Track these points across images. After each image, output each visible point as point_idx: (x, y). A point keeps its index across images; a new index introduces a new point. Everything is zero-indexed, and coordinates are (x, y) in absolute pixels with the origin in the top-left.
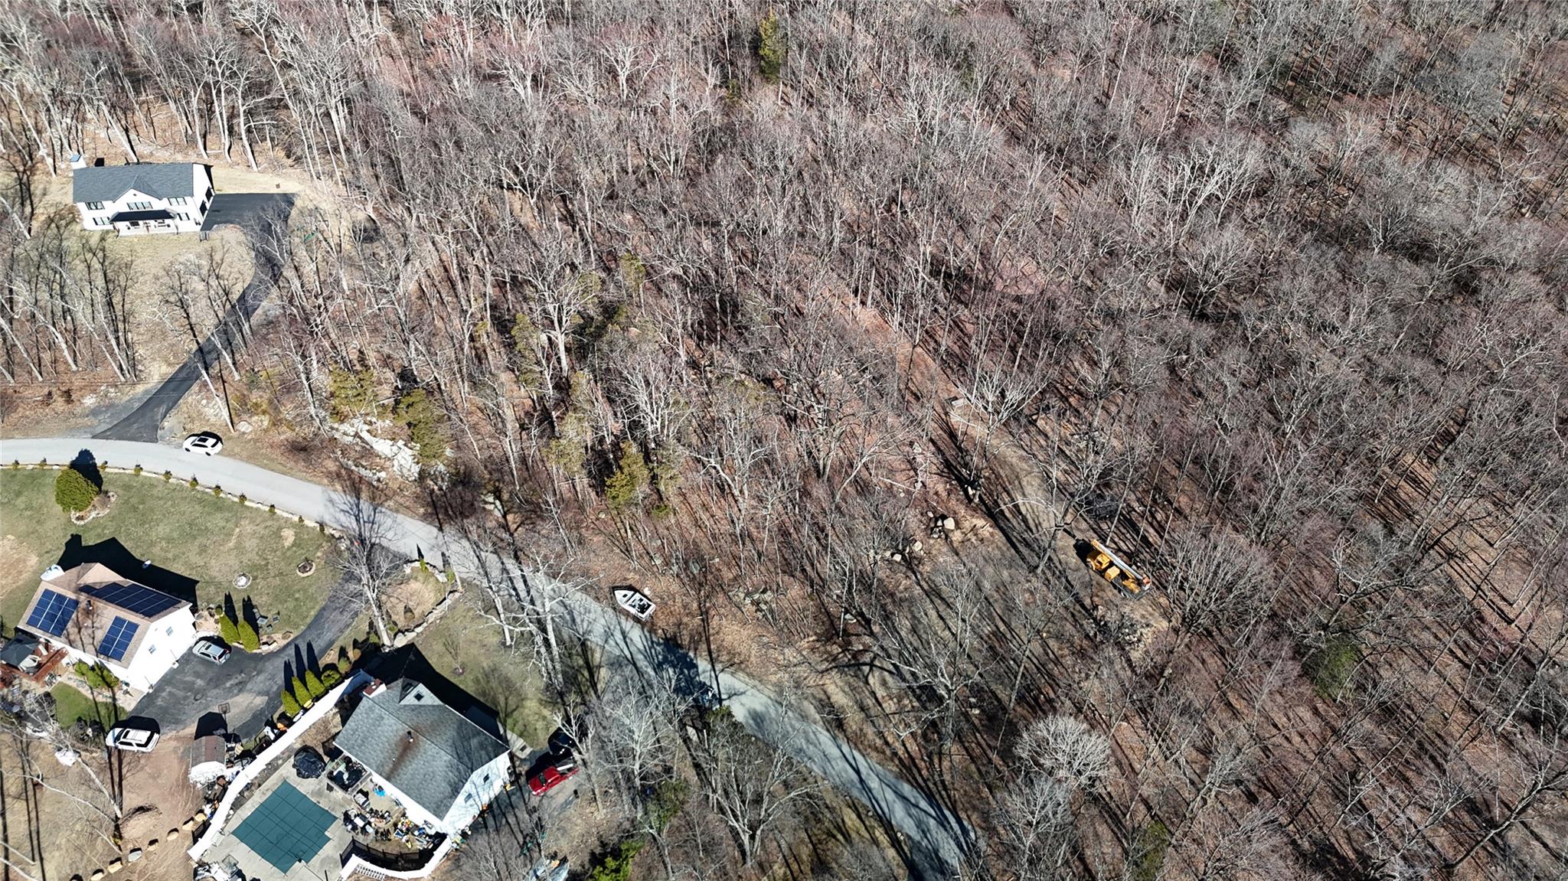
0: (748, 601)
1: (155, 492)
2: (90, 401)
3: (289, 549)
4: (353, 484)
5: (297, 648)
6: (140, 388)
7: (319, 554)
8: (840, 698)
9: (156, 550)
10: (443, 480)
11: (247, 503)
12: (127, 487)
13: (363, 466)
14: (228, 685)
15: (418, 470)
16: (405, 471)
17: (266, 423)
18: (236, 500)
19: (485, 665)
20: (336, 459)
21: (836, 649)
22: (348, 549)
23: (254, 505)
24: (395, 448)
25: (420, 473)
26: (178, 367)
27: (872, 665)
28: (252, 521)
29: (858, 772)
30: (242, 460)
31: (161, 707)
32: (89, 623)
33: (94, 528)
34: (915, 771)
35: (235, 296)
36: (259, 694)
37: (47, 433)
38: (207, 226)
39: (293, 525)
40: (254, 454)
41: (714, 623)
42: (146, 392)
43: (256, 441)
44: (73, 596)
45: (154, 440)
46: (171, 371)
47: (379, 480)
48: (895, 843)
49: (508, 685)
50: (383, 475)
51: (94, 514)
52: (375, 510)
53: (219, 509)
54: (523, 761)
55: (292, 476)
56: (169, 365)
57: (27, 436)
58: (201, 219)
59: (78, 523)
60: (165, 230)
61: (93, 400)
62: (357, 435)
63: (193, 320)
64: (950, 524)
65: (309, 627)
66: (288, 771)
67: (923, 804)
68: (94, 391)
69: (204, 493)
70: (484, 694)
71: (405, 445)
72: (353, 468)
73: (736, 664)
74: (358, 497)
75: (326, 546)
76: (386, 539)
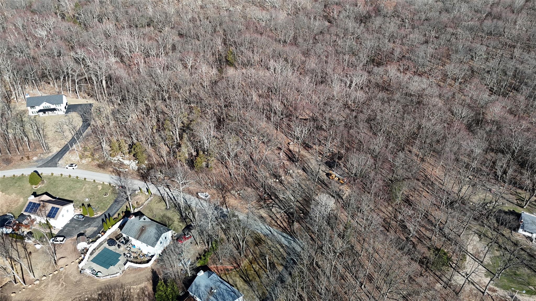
0: (236, 193)
1: (58, 179)
2: (35, 158)
3: (100, 190)
4: (118, 173)
5: (105, 215)
6: (50, 154)
7: (110, 191)
8: (264, 215)
9: (60, 194)
10: (145, 170)
11: (86, 180)
12: (49, 179)
13: (121, 168)
14: (85, 226)
16: (133, 168)
17: (90, 160)
18: (83, 179)
19: (161, 214)
20: (112, 167)
21: (262, 203)
22: (118, 189)
23: (89, 180)
24: (130, 162)
25: (138, 168)
26: (62, 148)
27: (272, 206)
28: (88, 184)
29: (271, 231)
30: (84, 169)
31: (65, 233)
32: (44, 209)
33: (40, 190)
34: (286, 230)
35: (77, 129)
36: (95, 227)
37: (22, 167)
38: (67, 112)
39: (101, 184)
40: (86, 167)
41: (227, 200)
42: (53, 155)
43: (87, 165)
44: (39, 203)
45: (57, 167)
46: (60, 149)
47: (126, 171)
48: (282, 247)
49: (169, 219)
50: (127, 170)
51: (40, 186)
52: (125, 179)
53: (78, 182)
54: (175, 237)
55: (99, 172)
56: (59, 147)
57: (16, 168)
58: (65, 111)
59: (35, 189)
60: (54, 114)
62: (118, 160)
64: (291, 172)
65: (108, 210)
66: (106, 245)
67: (289, 238)
68: (36, 156)
69: (73, 178)
70: (162, 221)
71: (133, 161)
72: (118, 169)
74: (120, 176)
75: (111, 189)
76: (129, 186)
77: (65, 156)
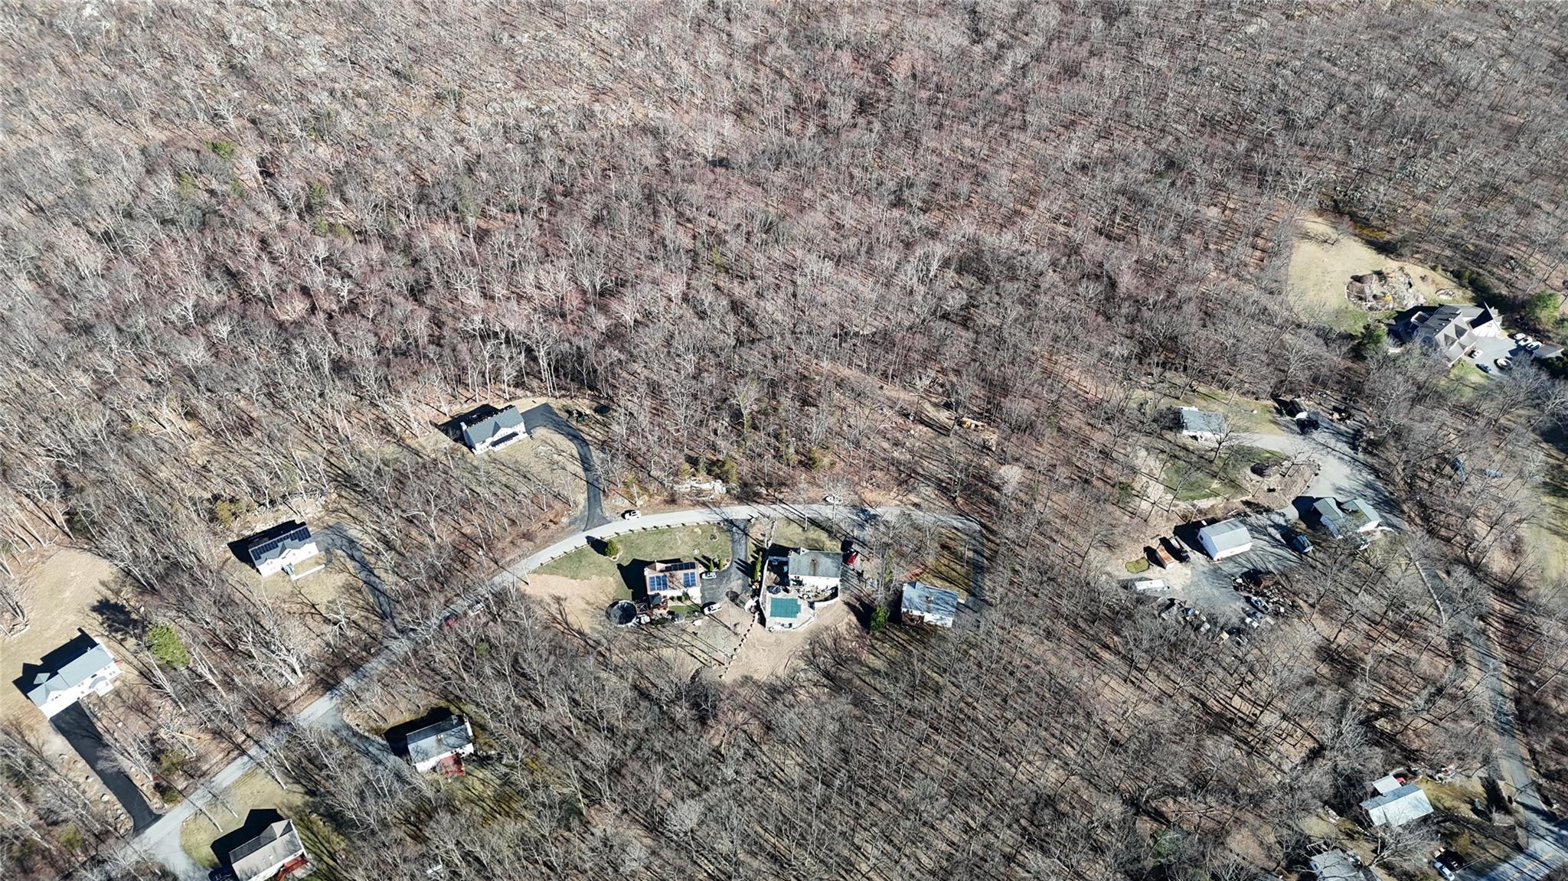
0: (868, 484)
1: (632, 538)
2: (565, 520)
3: (702, 535)
5: (736, 562)
6: (581, 507)
7: (715, 531)
8: (917, 500)
10: (737, 489)
11: (671, 527)
12: (620, 542)
13: (702, 497)
15: (725, 489)
16: (720, 492)
17: (647, 498)
18: (666, 527)
21: (905, 486)
22: (724, 525)
23: (675, 526)
24: (711, 485)
25: (727, 490)
26: (586, 493)
27: (919, 487)
28: (679, 532)
29: (936, 518)
30: (652, 514)
32: (674, 580)
33: (623, 559)
35: (578, 456)
36: (737, 580)
37: (562, 539)
38: (528, 431)
39: (696, 527)
40: (654, 510)
41: (863, 495)
42: (584, 507)
43: (650, 506)
44: (662, 575)
45: (609, 522)
46: (586, 495)
47: (712, 499)
48: (960, 531)
49: (816, 541)
50: (713, 496)
51: (618, 556)
52: (720, 509)
53: (663, 533)
55: (677, 511)
56: (583, 493)
57: (555, 542)
58: (525, 430)
59: (615, 561)
60: (514, 442)
62: (690, 486)
63: (573, 473)
64: (912, 432)
65: (733, 555)
66: (769, 595)
67: (960, 518)
68: (563, 515)
69: (651, 531)
71: (715, 482)
72: (698, 499)
73: (879, 504)
74: (709, 508)
75: (715, 528)
76: (733, 517)
77: (605, 503)
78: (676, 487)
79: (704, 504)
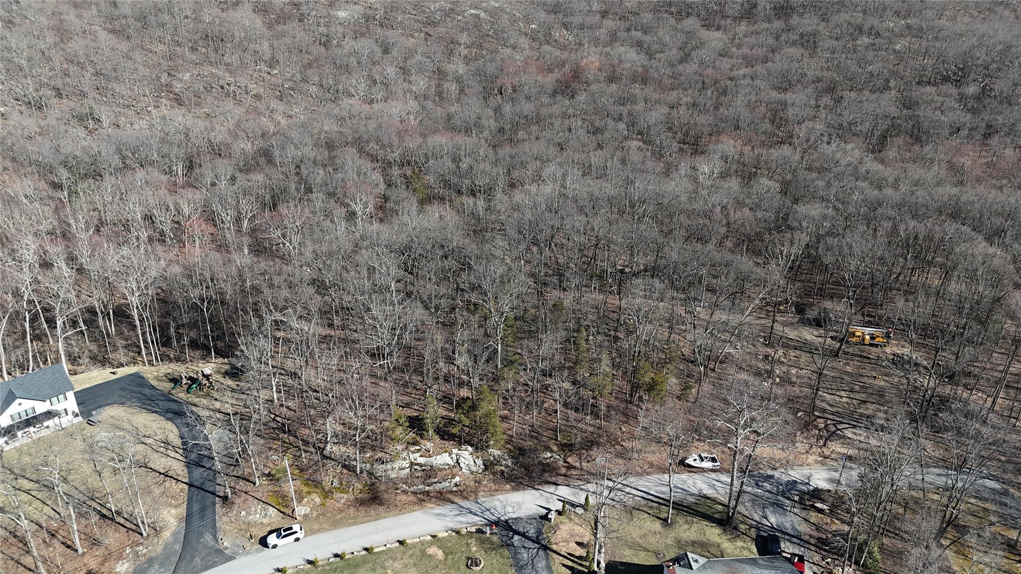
3: (446, 559)
4: (439, 498)
6: (167, 535)
7: (474, 549)
8: (849, 452)
10: (505, 460)
11: (376, 550)
13: (436, 483)
15: (481, 462)
16: (474, 469)
17: (318, 500)
18: (364, 553)
19: (670, 543)
20: (404, 492)
21: (815, 432)
22: (491, 534)
23: (383, 548)
24: (453, 456)
25: (484, 465)
26: (185, 506)
27: (838, 429)
28: (394, 559)
35: (178, 442)
38: (84, 411)
42: (175, 534)
43: (323, 514)
45: (231, 558)
46: (182, 510)
47: (456, 485)
50: (457, 479)
52: (477, 503)
53: (355, 566)
55: (384, 518)
56: (176, 507)
60: (44, 433)
61: (126, 566)
63: (162, 471)
68: (120, 557)
69: (329, 564)
71: (459, 450)
72: (427, 488)
73: (787, 464)
74: (453, 503)
75: (473, 541)
76: (511, 513)
77: (224, 520)
78: (379, 469)
79: (442, 497)
